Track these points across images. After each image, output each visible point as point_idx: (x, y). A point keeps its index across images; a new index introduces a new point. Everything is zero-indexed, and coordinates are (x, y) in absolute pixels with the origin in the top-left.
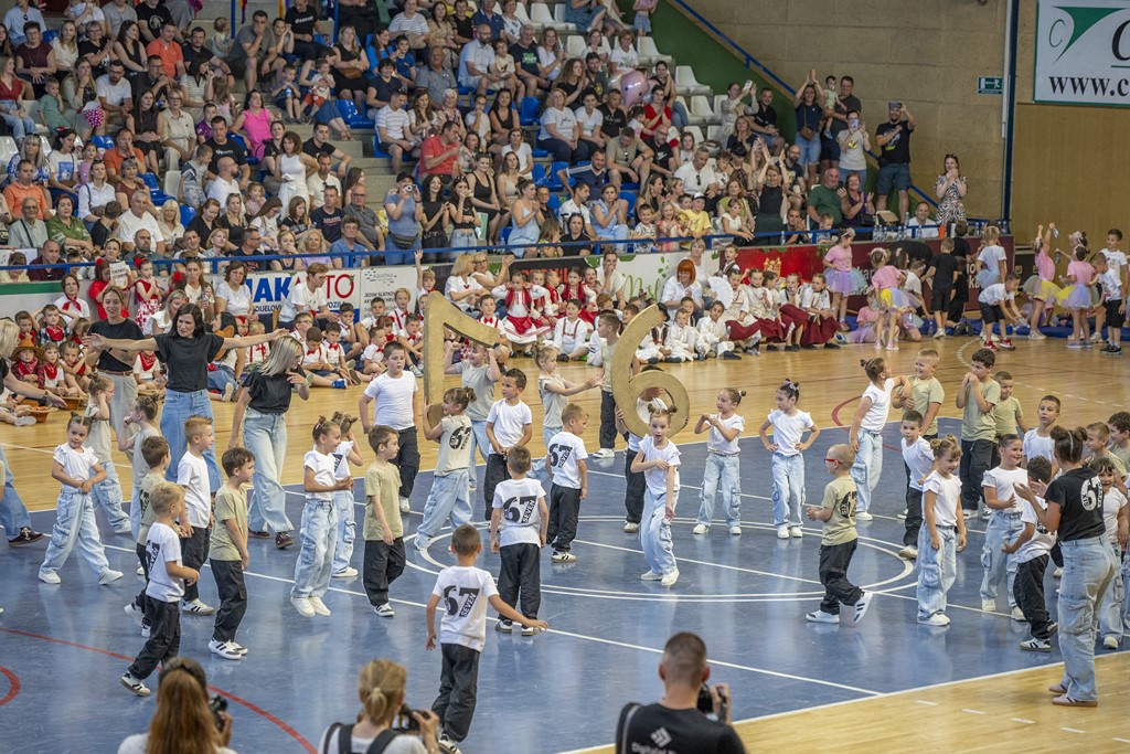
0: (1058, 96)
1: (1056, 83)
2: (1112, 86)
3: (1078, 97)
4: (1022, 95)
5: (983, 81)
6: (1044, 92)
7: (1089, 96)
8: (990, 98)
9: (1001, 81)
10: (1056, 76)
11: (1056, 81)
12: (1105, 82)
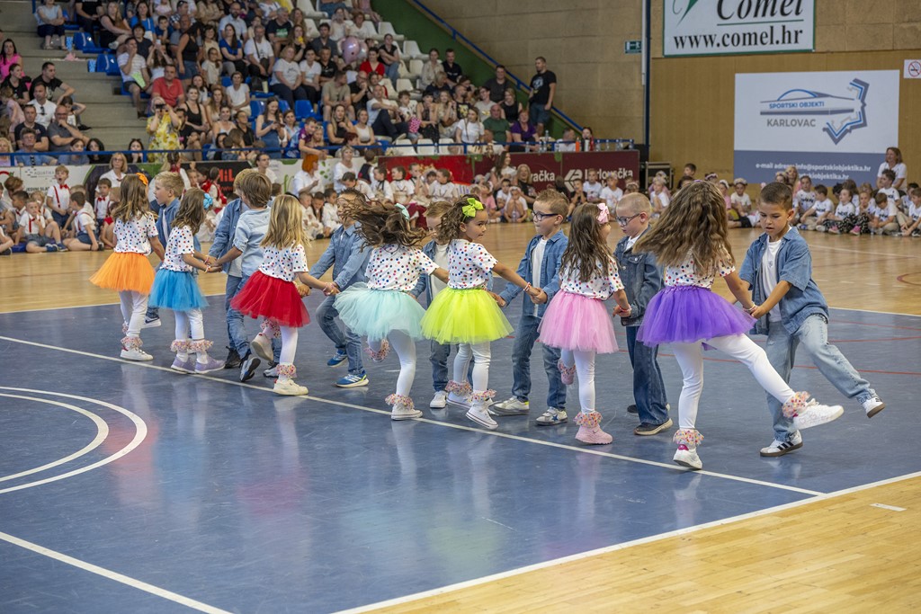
0: (680, 51)
1: (679, 41)
2: (718, 40)
3: (695, 50)
4: (655, 53)
5: (628, 44)
6: (671, 48)
7: (702, 49)
8: (634, 56)
9: (640, 43)
10: (678, 35)
11: (678, 39)
12: (713, 37)
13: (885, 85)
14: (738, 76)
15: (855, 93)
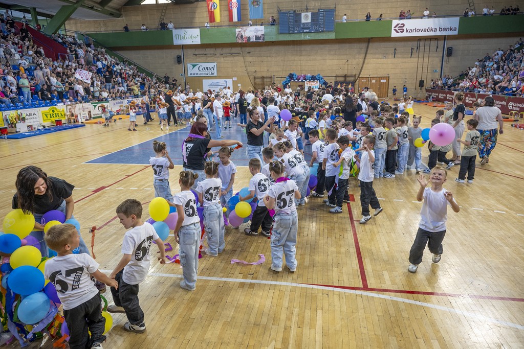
1: (191, 74)
4: (186, 76)
6: (189, 75)
7: (196, 75)
9: (183, 74)
13: (230, 82)
14: (203, 80)
15: (225, 82)
